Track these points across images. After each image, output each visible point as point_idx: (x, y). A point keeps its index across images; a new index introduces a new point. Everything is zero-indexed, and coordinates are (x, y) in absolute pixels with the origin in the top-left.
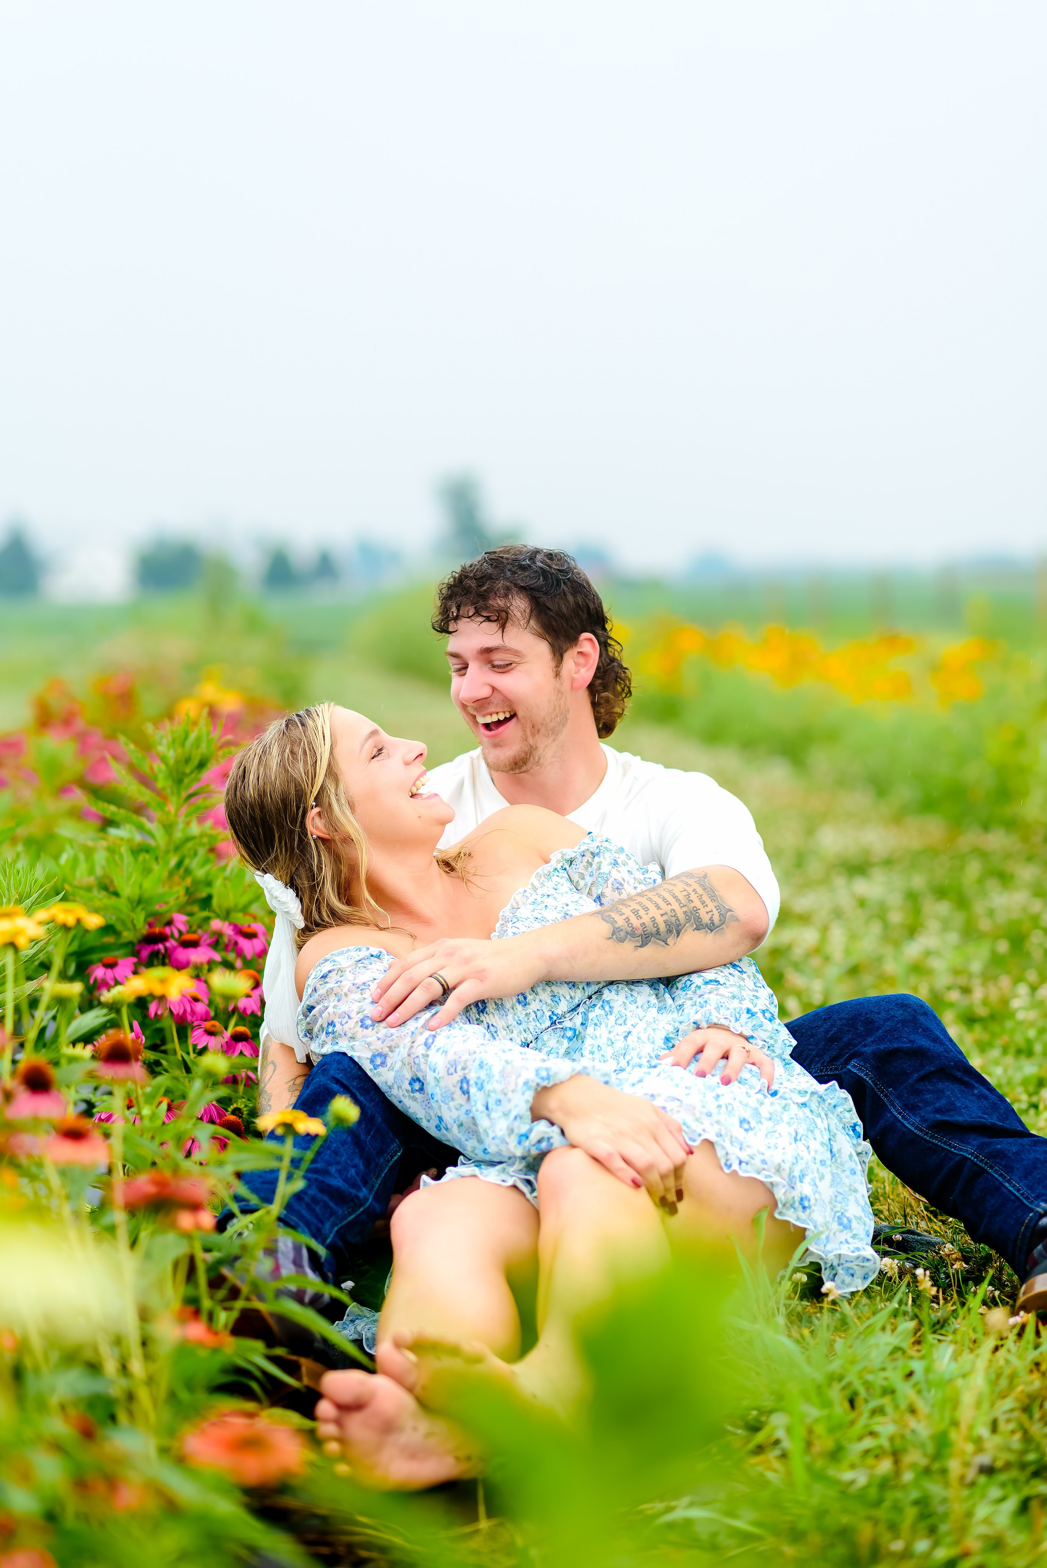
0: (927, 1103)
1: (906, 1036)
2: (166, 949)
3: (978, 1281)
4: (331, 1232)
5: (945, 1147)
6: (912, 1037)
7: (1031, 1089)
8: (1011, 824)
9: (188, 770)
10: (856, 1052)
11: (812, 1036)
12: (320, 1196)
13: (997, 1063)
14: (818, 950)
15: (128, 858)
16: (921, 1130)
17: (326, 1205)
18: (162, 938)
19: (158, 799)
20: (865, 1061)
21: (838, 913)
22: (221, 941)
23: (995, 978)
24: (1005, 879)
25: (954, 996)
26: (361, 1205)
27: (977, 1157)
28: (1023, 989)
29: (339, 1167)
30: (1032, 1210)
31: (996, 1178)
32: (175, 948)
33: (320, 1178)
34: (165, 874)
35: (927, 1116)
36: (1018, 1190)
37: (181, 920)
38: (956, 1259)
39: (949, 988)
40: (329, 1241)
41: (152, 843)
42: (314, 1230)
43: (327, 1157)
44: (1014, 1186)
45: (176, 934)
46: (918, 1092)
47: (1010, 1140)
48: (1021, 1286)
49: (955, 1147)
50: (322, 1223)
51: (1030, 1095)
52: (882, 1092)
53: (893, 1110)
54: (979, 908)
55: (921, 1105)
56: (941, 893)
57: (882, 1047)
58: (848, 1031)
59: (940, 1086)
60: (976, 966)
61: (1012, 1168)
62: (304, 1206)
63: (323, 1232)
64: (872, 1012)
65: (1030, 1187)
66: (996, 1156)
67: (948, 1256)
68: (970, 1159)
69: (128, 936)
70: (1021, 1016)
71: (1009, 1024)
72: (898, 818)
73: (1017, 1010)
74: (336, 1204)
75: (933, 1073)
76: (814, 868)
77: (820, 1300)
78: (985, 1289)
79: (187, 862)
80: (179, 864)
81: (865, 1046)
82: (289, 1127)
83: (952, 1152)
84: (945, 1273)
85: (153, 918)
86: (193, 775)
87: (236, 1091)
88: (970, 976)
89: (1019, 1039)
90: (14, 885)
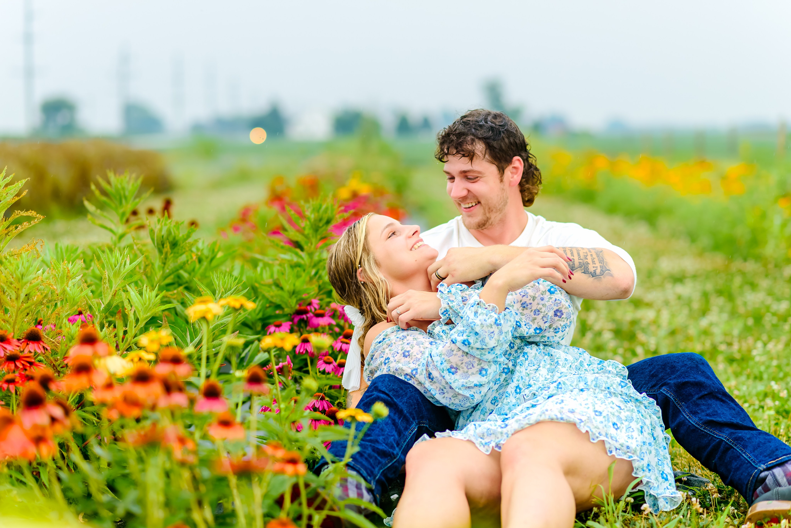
0: (703, 411)
1: (692, 375)
2: (307, 318)
3: (727, 503)
4: (378, 473)
5: (711, 434)
6: (695, 376)
7: (761, 398)
8: (758, 258)
9: (321, 225)
10: (665, 383)
11: (642, 373)
12: (373, 453)
13: (744, 384)
14: (655, 322)
15: (288, 270)
16: (699, 425)
17: (376, 458)
18: (306, 312)
19: (305, 239)
20: (670, 387)
21: (667, 303)
22: (336, 314)
23: (746, 338)
24: (753, 286)
25: (723, 347)
26: (395, 458)
27: (728, 440)
28: (759, 345)
29: (384, 437)
30: (756, 468)
31: (738, 451)
32: (311, 317)
33: (373, 445)
34: (307, 279)
35: (702, 418)
36: (750, 458)
37: (316, 302)
38: (715, 492)
39: (721, 343)
40: (377, 478)
41: (302, 262)
42: (369, 472)
43: (377, 432)
44: (747, 456)
45: (313, 310)
46: (698, 405)
47: (746, 431)
48: (749, 508)
49: (716, 434)
50: (374, 468)
51: (760, 401)
52: (679, 404)
53: (684, 414)
54: (739, 301)
55: (699, 411)
56: (720, 293)
57: (679, 381)
58: (662, 372)
59: (710, 402)
60: (736, 332)
61: (747, 446)
62: (364, 459)
63: (374, 473)
64: (675, 362)
65: (756, 457)
66: (738, 440)
67: (711, 490)
68: (724, 441)
69: (287, 310)
70: (757, 359)
71: (751, 363)
72: (701, 254)
73: (755, 356)
74: (381, 458)
75: (706, 395)
76: (656, 279)
77: (641, 513)
78: (729, 509)
79: (320, 272)
80: (316, 273)
81: (670, 380)
82: (353, 418)
83: (715, 437)
84: (709, 498)
85: (300, 302)
86: (324, 227)
87: (340, 393)
88: (733, 337)
89: (756, 372)
90: (222, 284)
